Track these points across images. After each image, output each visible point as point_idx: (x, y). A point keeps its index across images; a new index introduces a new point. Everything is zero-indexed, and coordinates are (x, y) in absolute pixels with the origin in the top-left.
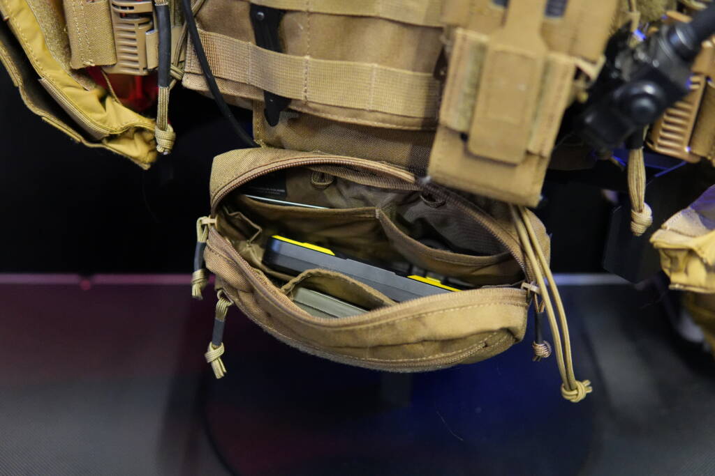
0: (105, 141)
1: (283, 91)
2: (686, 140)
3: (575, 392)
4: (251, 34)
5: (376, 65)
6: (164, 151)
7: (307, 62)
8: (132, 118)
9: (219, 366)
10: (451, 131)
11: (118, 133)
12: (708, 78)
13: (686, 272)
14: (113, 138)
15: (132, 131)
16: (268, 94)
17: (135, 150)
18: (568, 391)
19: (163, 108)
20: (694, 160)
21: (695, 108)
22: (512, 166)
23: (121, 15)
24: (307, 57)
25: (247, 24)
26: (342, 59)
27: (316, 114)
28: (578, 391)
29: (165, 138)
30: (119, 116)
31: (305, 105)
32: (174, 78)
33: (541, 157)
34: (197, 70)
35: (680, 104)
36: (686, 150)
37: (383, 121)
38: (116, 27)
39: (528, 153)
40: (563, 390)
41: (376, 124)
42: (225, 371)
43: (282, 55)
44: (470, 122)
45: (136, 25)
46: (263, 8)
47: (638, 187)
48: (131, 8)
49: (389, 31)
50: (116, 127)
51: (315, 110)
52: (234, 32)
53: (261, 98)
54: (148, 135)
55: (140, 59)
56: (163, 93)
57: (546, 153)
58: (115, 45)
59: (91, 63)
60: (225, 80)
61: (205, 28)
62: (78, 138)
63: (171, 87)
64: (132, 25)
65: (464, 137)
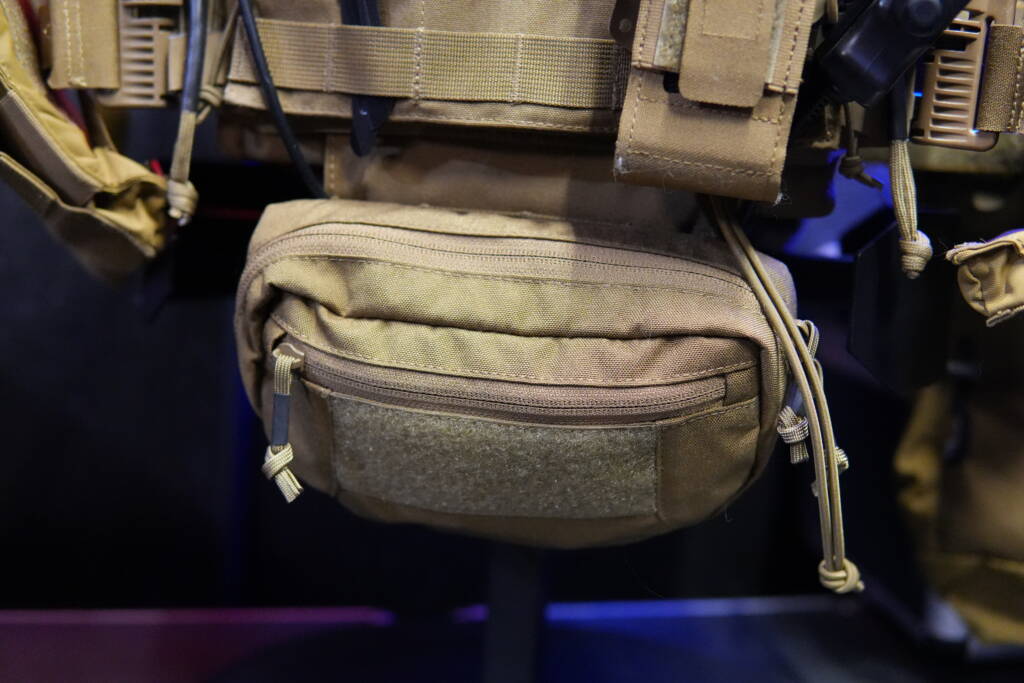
0: (91, 205)
1: (386, 87)
2: (969, 117)
3: (841, 574)
6: (182, 217)
8: (131, 170)
9: (288, 480)
10: (651, 73)
11: (115, 191)
12: (989, 20)
13: (1009, 290)
14: (105, 200)
15: (136, 189)
16: (358, 100)
17: (138, 222)
18: (828, 570)
19: (183, 148)
21: (976, 68)
22: (744, 110)
23: (137, 11)
24: (421, 29)
27: (432, 119)
28: (847, 572)
29: (182, 197)
30: (114, 169)
31: (415, 105)
32: (206, 102)
33: (786, 96)
34: (249, 78)
36: (973, 132)
38: (124, 32)
39: (769, 92)
40: (823, 571)
42: (300, 487)
43: (381, 29)
44: (680, 56)
45: (156, 28)
47: (906, 200)
50: (103, 180)
51: (430, 112)
53: (346, 112)
54: (157, 202)
55: (157, 79)
56: (188, 121)
57: (793, 89)
58: (119, 60)
59: (81, 81)
60: (289, 91)
61: (263, 14)
62: (51, 194)
63: (202, 117)
64: (149, 27)
65: (669, 79)
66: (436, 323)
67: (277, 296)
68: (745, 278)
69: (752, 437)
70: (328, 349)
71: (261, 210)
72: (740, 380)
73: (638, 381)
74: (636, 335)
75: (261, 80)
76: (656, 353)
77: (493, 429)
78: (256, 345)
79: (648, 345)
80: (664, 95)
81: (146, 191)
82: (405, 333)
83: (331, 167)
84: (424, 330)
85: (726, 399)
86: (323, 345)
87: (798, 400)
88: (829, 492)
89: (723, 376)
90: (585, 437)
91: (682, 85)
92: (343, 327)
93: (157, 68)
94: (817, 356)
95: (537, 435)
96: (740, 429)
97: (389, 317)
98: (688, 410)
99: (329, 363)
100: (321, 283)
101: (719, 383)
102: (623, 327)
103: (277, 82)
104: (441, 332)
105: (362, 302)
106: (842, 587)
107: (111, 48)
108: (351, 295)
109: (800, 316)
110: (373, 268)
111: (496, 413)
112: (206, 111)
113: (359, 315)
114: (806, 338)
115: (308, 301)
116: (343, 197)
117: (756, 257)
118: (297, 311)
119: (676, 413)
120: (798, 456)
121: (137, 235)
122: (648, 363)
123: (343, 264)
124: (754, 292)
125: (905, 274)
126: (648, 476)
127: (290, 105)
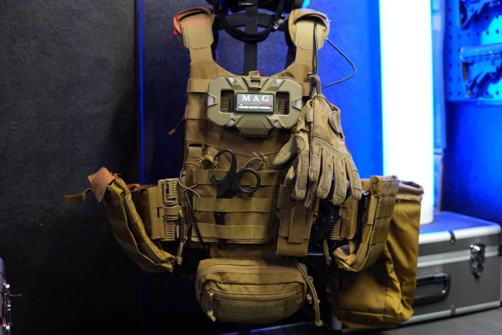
0: (160, 263)
1: (226, 237)
2: (338, 234)
4: (214, 221)
5: (253, 225)
6: (180, 264)
7: (233, 227)
8: (168, 255)
9: (213, 317)
10: (283, 237)
11: (165, 260)
14: (163, 262)
15: (169, 259)
16: (219, 239)
17: (169, 266)
19: (181, 249)
20: (342, 239)
21: (339, 225)
22: (300, 244)
23: (168, 221)
24: (233, 226)
25: (213, 219)
26: (243, 225)
27: (236, 243)
28: (320, 322)
29: (180, 260)
30: (163, 255)
31: (232, 240)
32: (185, 239)
33: (307, 240)
34: (195, 235)
35: (336, 225)
36: (339, 237)
37: (256, 242)
38: (166, 226)
39: (304, 240)
40: (316, 323)
41: (254, 243)
43: (225, 226)
44: (288, 234)
45: (173, 224)
46: (219, 213)
47: (326, 251)
48: (172, 218)
49: (255, 215)
50: (163, 258)
51: (236, 241)
52: (209, 221)
53: (217, 241)
54: (173, 261)
55: (174, 235)
56: (182, 245)
57: (309, 239)
58: (165, 231)
59: (158, 237)
60: (204, 237)
61: (198, 222)
62: (153, 262)
63: (184, 242)
64: (171, 224)
65: (287, 238)
66: (241, 284)
67: (208, 281)
68: (299, 270)
69: (301, 299)
70: (220, 291)
71: (199, 262)
72: (300, 290)
73: (281, 292)
74: (281, 283)
75: (199, 235)
76: (284, 287)
77: (254, 304)
78: (201, 290)
79: (282, 285)
80: (285, 241)
81: (171, 259)
82: (235, 286)
83: (212, 251)
84: (239, 286)
85: (297, 294)
86: (218, 290)
87: (310, 291)
88: (317, 308)
89: (296, 290)
90: (272, 303)
91: (289, 239)
92: (223, 286)
93: (174, 233)
94: (313, 283)
95: (262, 304)
96: (299, 298)
97: (231, 283)
98: (290, 297)
99: (220, 294)
100: (217, 278)
101: (296, 291)
102: (277, 282)
103: (202, 236)
104: (242, 286)
105: (225, 281)
106: (320, 325)
107: (163, 229)
108: (223, 279)
109: (309, 276)
110: (228, 274)
111: (254, 301)
112: (185, 241)
113: (225, 283)
114: (311, 279)
115: (215, 282)
116: (215, 257)
117: (300, 264)
118: (213, 284)
119: (288, 298)
120: (311, 303)
121: (169, 268)
122: (283, 289)
123: (221, 274)
124: (301, 272)
125: (327, 265)
126: (283, 309)
127: (205, 240)
